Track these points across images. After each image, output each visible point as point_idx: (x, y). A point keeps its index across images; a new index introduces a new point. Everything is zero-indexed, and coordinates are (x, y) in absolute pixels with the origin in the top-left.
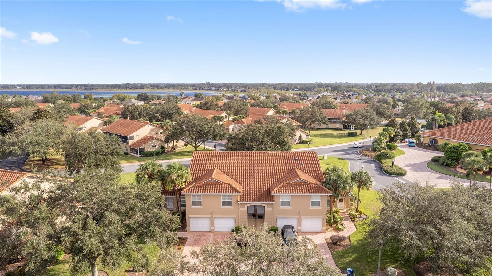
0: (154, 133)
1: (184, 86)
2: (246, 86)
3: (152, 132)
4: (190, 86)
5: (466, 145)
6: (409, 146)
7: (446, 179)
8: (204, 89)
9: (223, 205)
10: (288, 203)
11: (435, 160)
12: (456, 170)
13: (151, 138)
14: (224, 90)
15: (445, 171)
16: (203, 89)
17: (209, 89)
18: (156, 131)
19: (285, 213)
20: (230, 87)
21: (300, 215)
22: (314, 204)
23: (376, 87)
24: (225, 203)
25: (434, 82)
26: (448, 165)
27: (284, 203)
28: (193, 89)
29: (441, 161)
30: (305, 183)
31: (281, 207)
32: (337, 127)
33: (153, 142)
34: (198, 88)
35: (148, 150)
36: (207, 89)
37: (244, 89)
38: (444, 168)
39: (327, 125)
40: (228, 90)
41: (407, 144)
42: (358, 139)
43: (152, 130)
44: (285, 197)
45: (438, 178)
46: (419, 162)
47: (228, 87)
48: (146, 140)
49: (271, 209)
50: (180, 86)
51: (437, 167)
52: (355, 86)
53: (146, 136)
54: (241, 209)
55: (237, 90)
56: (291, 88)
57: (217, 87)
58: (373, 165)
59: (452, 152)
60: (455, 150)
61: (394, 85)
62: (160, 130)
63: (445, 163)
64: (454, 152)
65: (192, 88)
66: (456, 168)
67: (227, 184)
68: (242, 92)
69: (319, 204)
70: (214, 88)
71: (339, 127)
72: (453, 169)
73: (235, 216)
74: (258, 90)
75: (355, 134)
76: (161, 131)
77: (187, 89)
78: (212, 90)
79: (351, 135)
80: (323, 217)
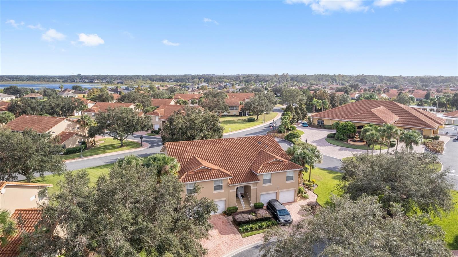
0: (71, 128)
1: (51, 78)
2: (121, 78)
3: (68, 128)
4: (59, 79)
5: (352, 123)
6: (304, 127)
7: (345, 150)
8: (76, 81)
9: (215, 189)
10: (269, 181)
11: (330, 137)
12: (348, 142)
13: (71, 134)
14: (98, 82)
15: (342, 145)
16: (74, 82)
17: (82, 82)
18: (72, 126)
19: (267, 189)
20: (104, 79)
21: (278, 190)
22: (288, 178)
23: (244, 78)
24: (217, 188)
25: (287, 74)
26: (342, 140)
27: (265, 181)
28: (63, 81)
29: (336, 137)
30: (280, 162)
31: (264, 185)
32: (234, 114)
33: (74, 137)
34: (69, 81)
35: (69, 147)
36: (79, 81)
37: (120, 81)
38: (339, 142)
39: (229, 113)
40: (103, 82)
41: (301, 125)
42: (258, 124)
43: (69, 126)
44: (267, 176)
45: (340, 150)
46: (319, 139)
47: (102, 79)
48: (65, 136)
49: (256, 187)
50: (46, 78)
51: (334, 141)
52: (225, 77)
53: (63, 132)
54: (231, 191)
55: (113, 82)
56: (166, 80)
57: (91, 80)
58: (286, 144)
59: (343, 129)
60: (345, 128)
61: (258, 76)
62: (76, 126)
63: (340, 139)
64: (344, 129)
65: (61, 81)
66: (348, 141)
67: (216, 170)
68: (120, 84)
69: (292, 178)
70: (86, 81)
71: (235, 114)
72: (346, 142)
73: (225, 199)
74: (135, 82)
75: (253, 119)
76: (78, 126)
77: (56, 81)
78: (85, 82)
79: (250, 120)
80: (295, 188)
